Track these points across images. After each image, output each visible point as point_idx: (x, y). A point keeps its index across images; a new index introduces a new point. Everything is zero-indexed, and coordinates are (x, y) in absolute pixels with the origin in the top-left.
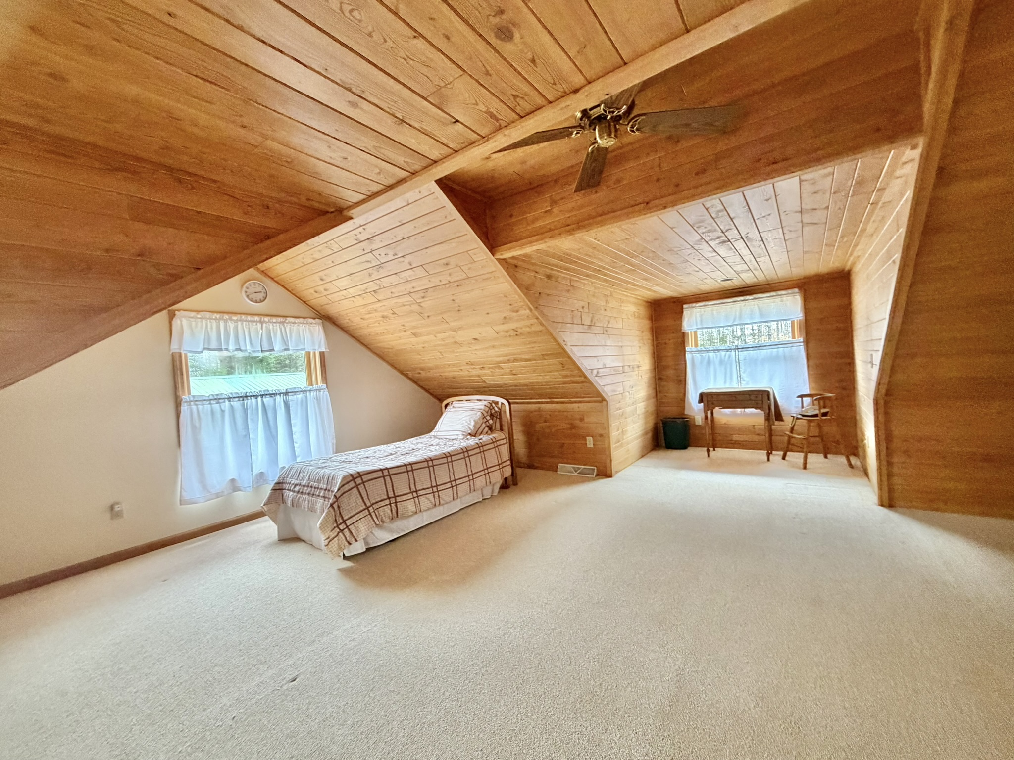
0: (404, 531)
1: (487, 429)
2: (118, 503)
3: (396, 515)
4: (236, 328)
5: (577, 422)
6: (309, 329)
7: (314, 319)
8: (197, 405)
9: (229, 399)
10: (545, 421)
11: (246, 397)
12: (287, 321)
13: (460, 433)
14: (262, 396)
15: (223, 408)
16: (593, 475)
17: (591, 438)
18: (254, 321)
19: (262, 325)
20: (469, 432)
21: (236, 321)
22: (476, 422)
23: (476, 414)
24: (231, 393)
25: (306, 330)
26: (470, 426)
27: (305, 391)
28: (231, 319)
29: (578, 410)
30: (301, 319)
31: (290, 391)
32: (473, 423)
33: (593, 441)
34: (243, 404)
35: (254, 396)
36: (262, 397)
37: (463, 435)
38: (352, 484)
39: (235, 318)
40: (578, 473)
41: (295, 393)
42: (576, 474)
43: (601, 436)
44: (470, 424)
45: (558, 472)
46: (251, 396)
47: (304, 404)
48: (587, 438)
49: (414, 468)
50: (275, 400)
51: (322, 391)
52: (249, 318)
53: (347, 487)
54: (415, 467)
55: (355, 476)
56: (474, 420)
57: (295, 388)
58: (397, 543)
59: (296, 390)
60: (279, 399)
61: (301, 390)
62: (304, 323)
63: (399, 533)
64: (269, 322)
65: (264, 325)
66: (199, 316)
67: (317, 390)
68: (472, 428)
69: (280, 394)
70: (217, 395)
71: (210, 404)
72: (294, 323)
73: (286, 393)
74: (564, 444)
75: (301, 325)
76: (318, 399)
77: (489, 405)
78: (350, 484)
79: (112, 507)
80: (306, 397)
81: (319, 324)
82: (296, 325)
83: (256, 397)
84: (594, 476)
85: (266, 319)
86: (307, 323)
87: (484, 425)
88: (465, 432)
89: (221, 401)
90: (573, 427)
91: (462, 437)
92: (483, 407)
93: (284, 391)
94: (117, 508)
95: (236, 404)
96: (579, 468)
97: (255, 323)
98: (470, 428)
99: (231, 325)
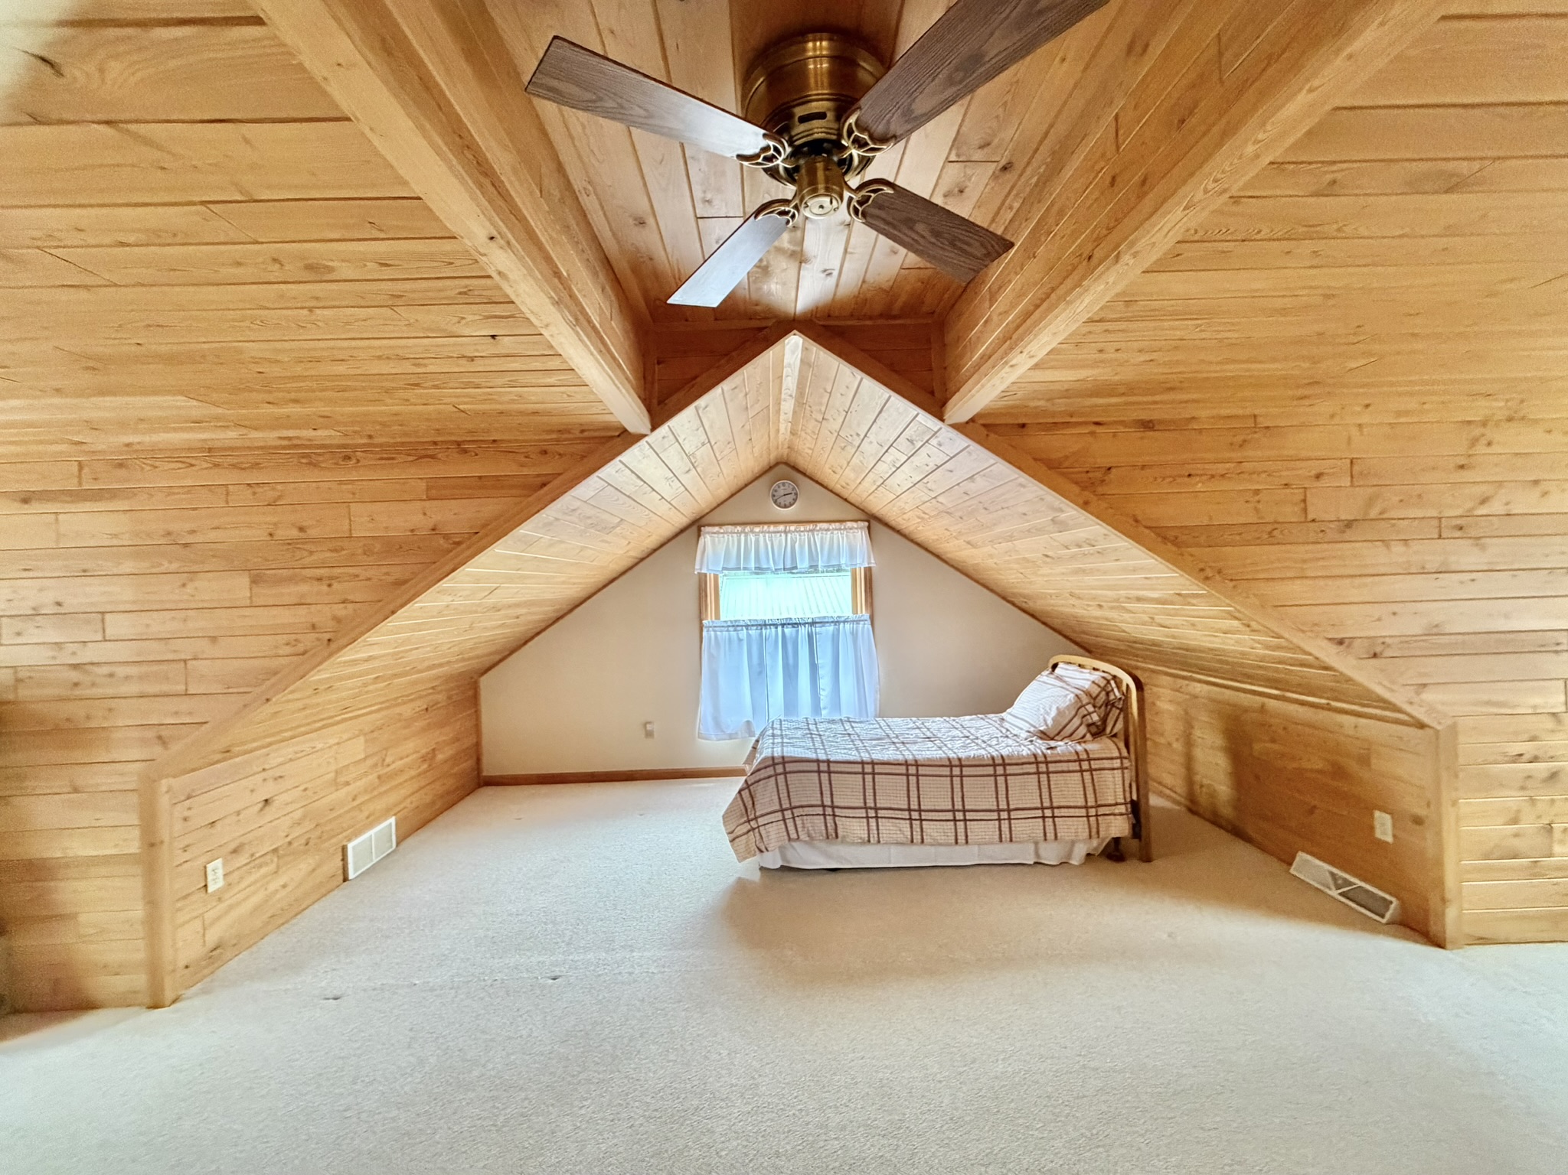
0: (851, 864)
1: (1083, 730)
2: (650, 723)
3: (833, 835)
4: (757, 542)
5: (1353, 767)
6: (847, 536)
7: (856, 521)
8: (715, 631)
9: (747, 626)
10: (1273, 741)
11: (765, 625)
12: (818, 528)
13: (1026, 726)
14: (783, 625)
15: (740, 636)
16: (1383, 916)
17: (1388, 817)
18: (778, 532)
19: (786, 536)
20: (1042, 729)
21: (757, 534)
22: (1060, 713)
23: (1066, 696)
24: (750, 620)
25: (843, 538)
26: (1047, 717)
27: (838, 622)
28: (752, 531)
29: (1351, 732)
30: (837, 524)
31: (817, 620)
32: (1053, 713)
33: (1394, 826)
34: (761, 634)
35: (774, 625)
36: (783, 627)
37: (1029, 732)
38: (770, 771)
39: (757, 529)
40: (1340, 894)
41: (823, 623)
42: (1335, 893)
43: (1418, 821)
44: (1048, 714)
45: (1292, 871)
46: (770, 625)
47: (835, 638)
48: (1377, 814)
49: (876, 771)
50: (798, 631)
51: (862, 623)
52: (772, 528)
53: (763, 774)
54: (878, 768)
55: (776, 761)
56: (1058, 708)
57: (824, 617)
58: (839, 876)
59: (826, 620)
60: (803, 631)
61: (831, 620)
62: (840, 529)
63: (842, 863)
64: (795, 531)
65: (789, 535)
66: (722, 531)
67: (854, 621)
68: (1050, 722)
69: (805, 624)
70: (736, 621)
71: (728, 631)
72: (828, 530)
73: (813, 623)
74: (1315, 807)
75: (835, 532)
76: (854, 635)
77: (1103, 683)
78: (768, 769)
79: (645, 725)
80: (838, 630)
81: (861, 528)
82: (829, 533)
83: (776, 626)
84: (1384, 921)
85: (793, 528)
86: (845, 529)
87: (1077, 721)
88: (1035, 727)
89: (739, 628)
90: (1339, 772)
91: (1024, 735)
92: (1087, 685)
93: (810, 621)
94: (649, 727)
95: (753, 632)
96: (1348, 883)
97: (778, 535)
98: (1045, 720)
99: (752, 537)
